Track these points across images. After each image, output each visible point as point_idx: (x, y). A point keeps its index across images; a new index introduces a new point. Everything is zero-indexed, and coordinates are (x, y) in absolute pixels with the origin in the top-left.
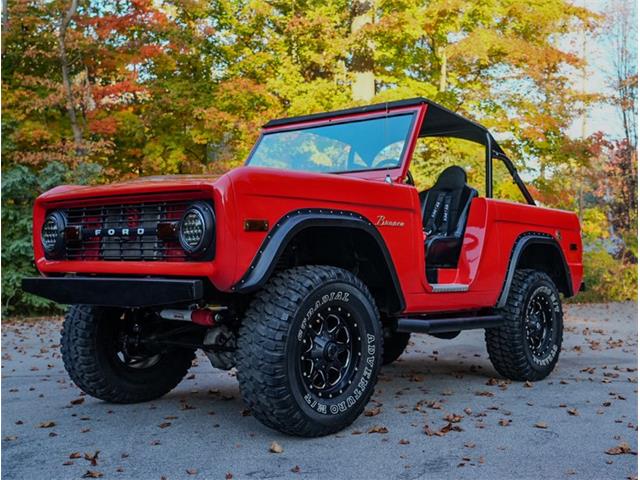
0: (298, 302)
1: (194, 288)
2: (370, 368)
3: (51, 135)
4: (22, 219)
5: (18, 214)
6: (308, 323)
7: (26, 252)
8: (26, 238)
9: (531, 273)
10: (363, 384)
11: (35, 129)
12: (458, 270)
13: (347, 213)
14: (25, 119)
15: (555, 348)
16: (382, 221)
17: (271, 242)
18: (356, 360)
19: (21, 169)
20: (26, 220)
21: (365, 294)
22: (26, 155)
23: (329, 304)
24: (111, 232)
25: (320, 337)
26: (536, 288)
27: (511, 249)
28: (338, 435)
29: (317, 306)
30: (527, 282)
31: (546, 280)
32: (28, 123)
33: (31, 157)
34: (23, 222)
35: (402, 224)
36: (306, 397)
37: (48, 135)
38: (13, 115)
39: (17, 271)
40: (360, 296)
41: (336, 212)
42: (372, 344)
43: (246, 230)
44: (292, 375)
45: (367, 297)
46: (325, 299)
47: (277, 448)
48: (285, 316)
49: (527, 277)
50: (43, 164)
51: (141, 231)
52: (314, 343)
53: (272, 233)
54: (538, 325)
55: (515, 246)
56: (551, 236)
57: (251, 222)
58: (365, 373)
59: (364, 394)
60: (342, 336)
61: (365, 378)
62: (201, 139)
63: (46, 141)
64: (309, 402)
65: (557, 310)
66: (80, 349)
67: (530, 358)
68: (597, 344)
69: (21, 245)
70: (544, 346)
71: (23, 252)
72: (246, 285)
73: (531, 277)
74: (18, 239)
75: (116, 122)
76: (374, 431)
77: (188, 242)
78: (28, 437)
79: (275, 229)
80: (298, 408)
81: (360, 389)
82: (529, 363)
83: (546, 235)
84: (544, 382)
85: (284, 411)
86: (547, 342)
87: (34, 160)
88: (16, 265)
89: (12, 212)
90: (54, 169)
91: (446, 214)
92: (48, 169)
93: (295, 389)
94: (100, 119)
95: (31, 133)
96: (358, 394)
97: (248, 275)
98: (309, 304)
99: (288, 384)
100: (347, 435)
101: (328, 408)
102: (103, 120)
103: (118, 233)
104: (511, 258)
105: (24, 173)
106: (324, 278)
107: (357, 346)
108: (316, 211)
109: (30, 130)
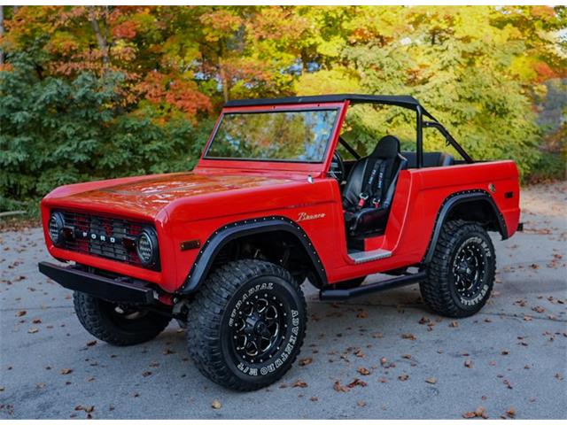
0: (228, 298)
1: (147, 295)
2: (294, 336)
3: (78, 44)
4: (62, 126)
5: (59, 122)
6: (237, 311)
7: (69, 155)
8: (68, 143)
9: (461, 227)
10: (289, 349)
11: (64, 40)
12: (385, 237)
13: (269, 218)
14: (55, 31)
15: (486, 288)
16: (304, 216)
17: (203, 255)
18: (283, 331)
19: (56, 83)
20: (65, 127)
21: (287, 281)
22: (60, 65)
23: (255, 294)
24: (94, 236)
25: (250, 317)
26: (465, 240)
27: (437, 213)
28: (269, 388)
29: (245, 298)
30: (455, 237)
31: (477, 231)
32: (58, 35)
33: (63, 68)
34: (63, 129)
35: (323, 215)
36: (239, 366)
37: (76, 45)
38: (44, 29)
39: (63, 172)
40: (283, 283)
41: (260, 220)
42: (295, 318)
43: (183, 250)
44: (226, 352)
45: (290, 283)
46: (251, 291)
47: (217, 405)
48: (218, 310)
49: (456, 231)
50: (74, 74)
51: (113, 240)
52: (247, 323)
53: (203, 250)
54: (468, 271)
55: (442, 208)
56: (482, 191)
57: (185, 244)
58: (291, 340)
59: (290, 356)
60: (271, 313)
61: (291, 344)
62: (212, 37)
63: (75, 51)
64: (242, 369)
65: (489, 254)
66: (87, 310)
67: (457, 301)
68: (560, 258)
69: (64, 150)
70: (475, 287)
71: (66, 156)
72: (187, 290)
73: (460, 231)
74: (61, 144)
75: (135, 25)
76: (296, 386)
77: (144, 255)
78: (52, 385)
79: (207, 244)
80: (233, 374)
81: (286, 353)
82: (456, 305)
83: (477, 191)
84: (470, 320)
85: (222, 377)
86: (478, 283)
87: (66, 70)
88: (62, 166)
89: (53, 121)
90: (84, 79)
91: (380, 182)
92: (79, 80)
93: (229, 361)
94: (121, 23)
95: (61, 44)
96: (285, 356)
97: (187, 282)
98: (238, 297)
99: (223, 358)
100: (275, 388)
101: (259, 371)
102: (124, 24)
103: (98, 238)
104: (437, 220)
105: (58, 86)
106: (249, 276)
107: (284, 320)
108: (241, 223)
109: (61, 42)
